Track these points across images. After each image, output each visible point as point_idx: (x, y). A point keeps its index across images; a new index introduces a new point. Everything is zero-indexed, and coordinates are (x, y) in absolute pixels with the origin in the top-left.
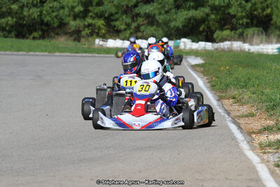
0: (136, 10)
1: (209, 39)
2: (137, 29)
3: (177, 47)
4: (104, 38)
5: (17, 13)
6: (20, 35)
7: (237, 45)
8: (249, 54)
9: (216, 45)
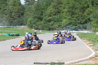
0: (66, 26)
1: (77, 30)
2: (66, 29)
3: (72, 32)
4: (62, 30)
5: (49, 27)
6: (49, 30)
7: (81, 31)
8: (83, 33)
9: (78, 31)
